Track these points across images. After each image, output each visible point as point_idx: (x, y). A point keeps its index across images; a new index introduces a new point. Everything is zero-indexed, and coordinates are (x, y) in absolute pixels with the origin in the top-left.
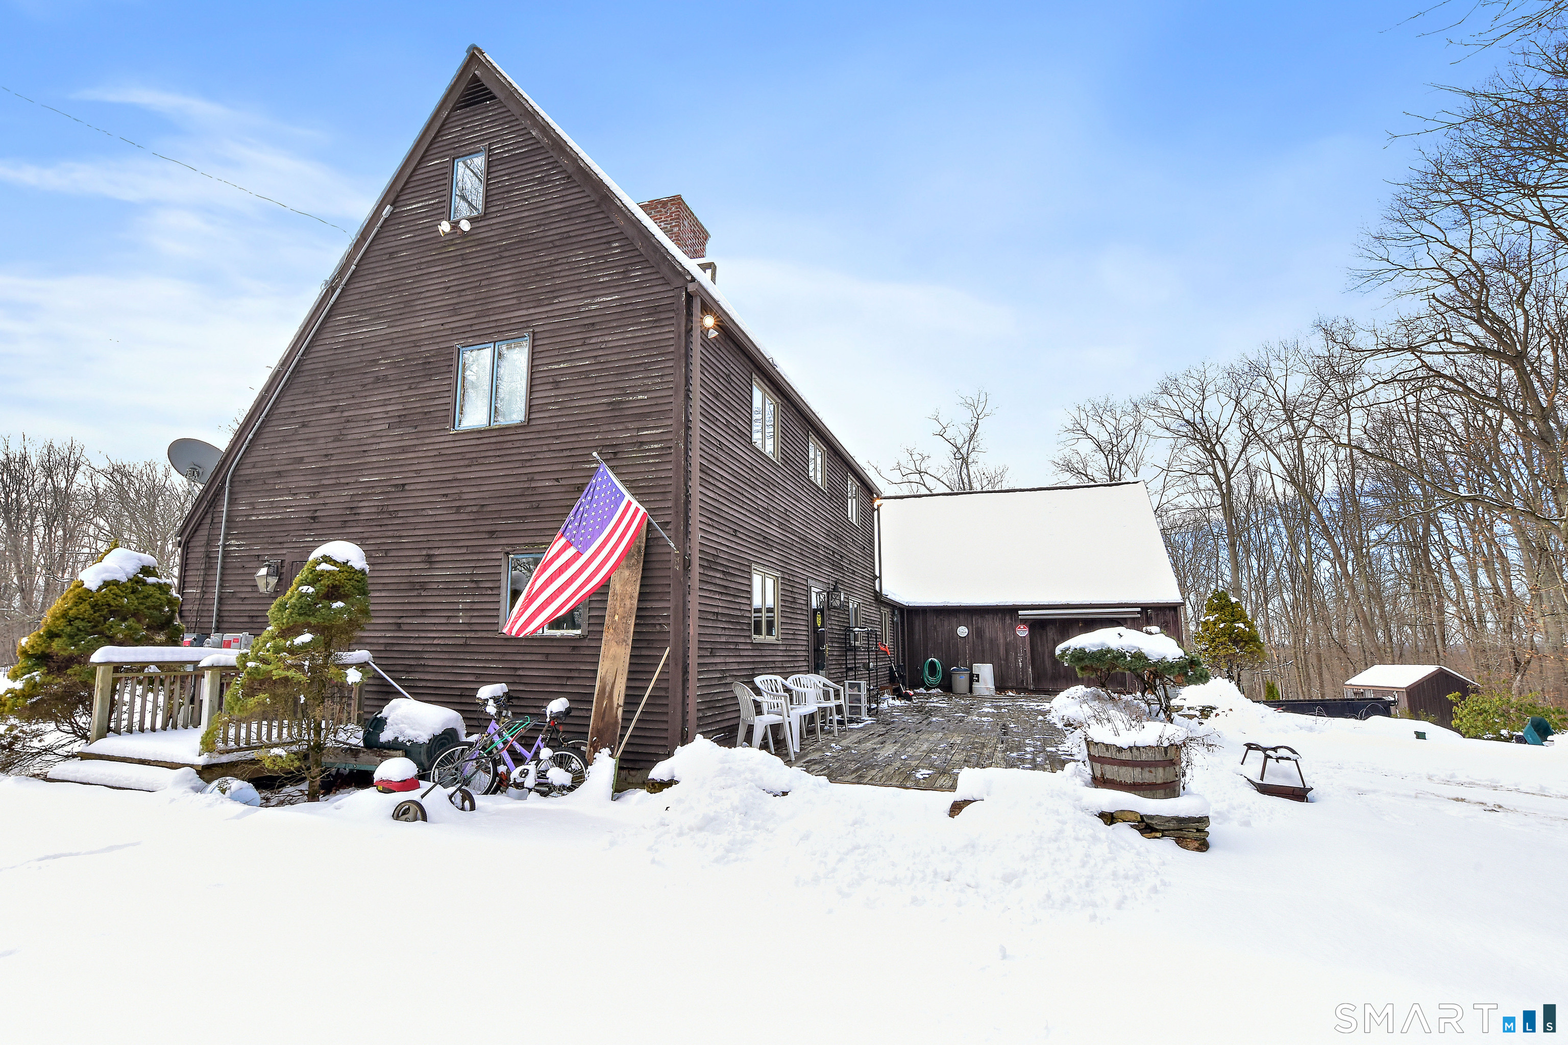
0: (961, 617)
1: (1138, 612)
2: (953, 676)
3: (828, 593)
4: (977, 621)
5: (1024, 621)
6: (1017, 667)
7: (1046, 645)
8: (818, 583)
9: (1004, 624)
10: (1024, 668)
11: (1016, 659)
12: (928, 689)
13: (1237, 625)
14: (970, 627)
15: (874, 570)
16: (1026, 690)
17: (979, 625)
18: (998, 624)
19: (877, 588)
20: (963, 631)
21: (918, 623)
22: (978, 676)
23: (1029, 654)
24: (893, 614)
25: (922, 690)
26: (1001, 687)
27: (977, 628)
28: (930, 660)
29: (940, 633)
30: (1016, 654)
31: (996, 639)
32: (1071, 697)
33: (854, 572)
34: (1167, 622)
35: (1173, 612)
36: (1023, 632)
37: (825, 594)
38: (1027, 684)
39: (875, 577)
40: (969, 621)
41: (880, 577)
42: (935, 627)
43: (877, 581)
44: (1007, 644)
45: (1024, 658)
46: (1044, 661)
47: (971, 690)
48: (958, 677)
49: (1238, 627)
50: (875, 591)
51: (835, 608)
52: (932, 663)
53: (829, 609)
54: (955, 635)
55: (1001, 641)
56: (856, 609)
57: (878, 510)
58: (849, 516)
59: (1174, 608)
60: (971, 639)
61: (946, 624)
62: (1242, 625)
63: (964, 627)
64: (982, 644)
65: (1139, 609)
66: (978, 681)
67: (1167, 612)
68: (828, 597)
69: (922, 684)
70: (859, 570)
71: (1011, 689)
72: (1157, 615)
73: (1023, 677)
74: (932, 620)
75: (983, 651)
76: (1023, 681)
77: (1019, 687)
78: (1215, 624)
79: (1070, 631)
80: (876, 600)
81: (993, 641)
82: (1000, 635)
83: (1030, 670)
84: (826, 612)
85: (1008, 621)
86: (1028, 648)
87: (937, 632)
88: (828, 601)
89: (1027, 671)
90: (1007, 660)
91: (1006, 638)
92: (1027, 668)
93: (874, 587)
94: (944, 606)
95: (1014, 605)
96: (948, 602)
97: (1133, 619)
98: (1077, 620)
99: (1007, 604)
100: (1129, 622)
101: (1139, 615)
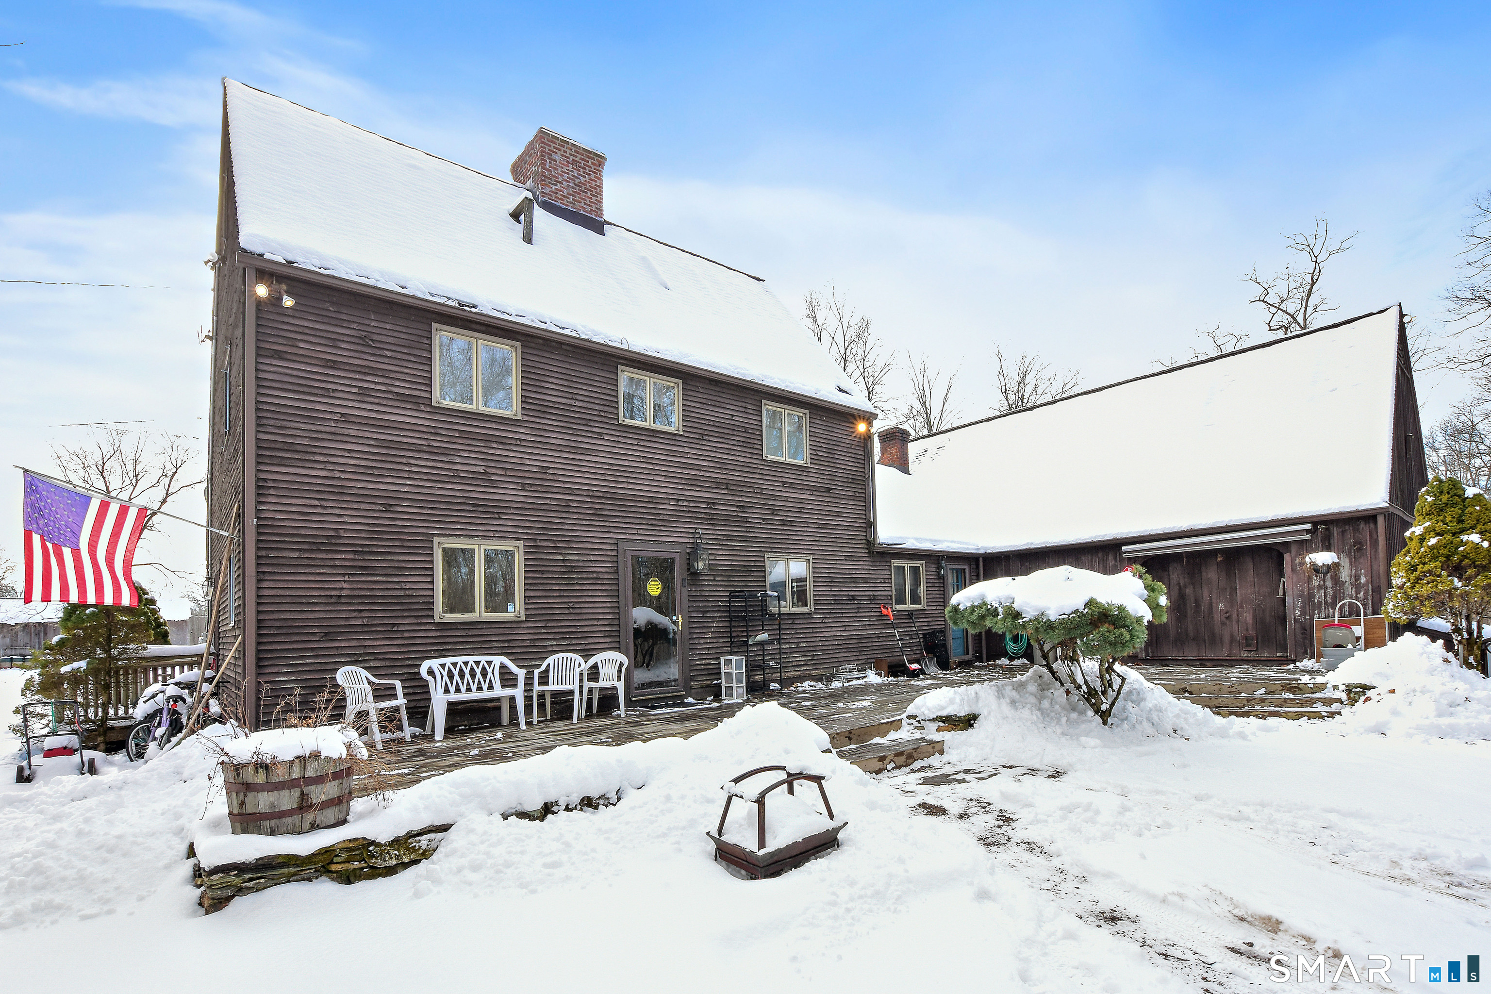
1: (1308, 531)
5: (1136, 561)
12: (1011, 659)
16: (1135, 659)
25: (1004, 661)
34: (1360, 543)
59: (1371, 518)
65: (1308, 526)
67: (1362, 526)
69: (1005, 654)
72: (1343, 533)
74: (1015, 568)
79: (1203, 569)
80: (870, 552)
84: (681, 577)
85: (1113, 564)
93: (866, 536)
94: (1026, 550)
95: (1115, 539)
96: (1032, 544)
97: (1302, 542)
98: (1214, 552)
99: (1106, 538)
100: (1294, 549)
101: (1308, 536)
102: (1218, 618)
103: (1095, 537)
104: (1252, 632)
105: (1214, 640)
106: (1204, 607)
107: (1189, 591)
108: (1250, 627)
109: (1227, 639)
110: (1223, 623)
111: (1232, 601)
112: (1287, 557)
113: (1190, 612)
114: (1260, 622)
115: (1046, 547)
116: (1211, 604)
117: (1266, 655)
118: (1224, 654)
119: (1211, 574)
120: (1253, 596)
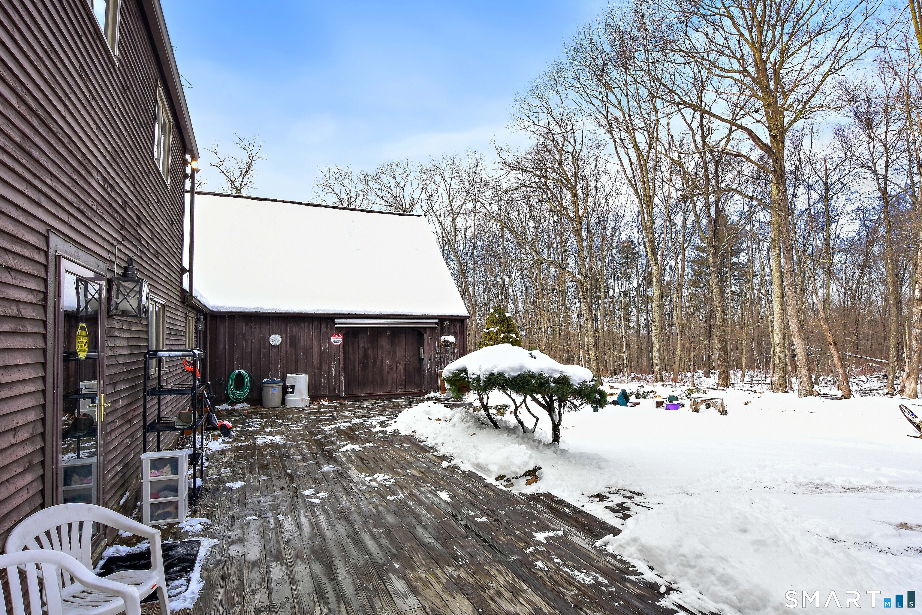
0: (275, 325)
1: (436, 323)
2: (265, 389)
3: (110, 282)
4: (291, 328)
5: (339, 330)
6: (330, 375)
7: (357, 353)
8: (83, 256)
9: (319, 333)
10: (337, 376)
11: (330, 367)
12: (232, 404)
13: (511, 335)
14: (284, 335)
15: (181, 259)
16: (337, 397)
17: (294, 333)
18: (313, 332)
19: (186, 286)
20: (276, 339)
21: (223, 330)
22: (293, 387)
23: (342, 363)
24: (198, 321)
25: (225, 405)
26: (314, 396)
27: (291, 337)
28: (237, 371)
29: (249, 342)
30: (330, 363)
31: (311, 347)
32: (434, 419)
33: (157, 255)
35: (460, 324)
36: (337, 340)
37: (103, 283)
38: (339, 391)
39: (183, 271)
40: (283, 329)
41: (191, 271)
42: (244, 336)
43: (186, 277)
44: (321, 352)
45: (338, 366)
46: (354, 368)
47: (283, 402)
48: (271, 390)
49: (512, 337)
50: (183, 290)
51: (125, 313)
52: (239, 374)
53: (110, 316)
54: (267, 344)
55: (316, 349)
56: (157, 314)
57: (192, 177)
58: (155, 155)
59: (461, 320)
60: (284, 348)
61: (257, 331)
62: (514, 335)
63: (277, 336)
64: (296, 353)
65: (437, 321)
66: (293, 392)
68: (109, 291)
69: (226, 399)
70: (164, 252)
71: (324, 397)
73: (336, 384)
74: (240, 327)
75: (297, 360)
76: (335, 389)
77: (331, 395)
78: (497, 335)
79: (379, 339)
80: (183, 302)
81: (307, 350)
82: (316, 344)
83: (343, 377)
84: (103, 323)
85: (324, 330)
86: (341, 357)
87: (246, 341)
88: (109, 299)
89: (340, 379)
90: (320, 369)
91: (320, 346)
92: (340, 375)
93: (181, 283)
94: (256, 313)
95: (331, 314)
96: (262, 308)
97: (432, 329)
98: (386, 329)
99: (325, 312)
100: (428, 331)
101: (437, 326)
102: (385, 369)
103: (317, 310)
104: (403, 378)
105: (383, 383)
106: (379, 362)
107: (370, 352)
108: (402, 374)
109: (390, 382)
110: (388, 372)
111: (394, 359)
112: (425, 335)
113: (370, 365)
114: (407, 372)
115: (275, 313)
116: (382, 360)
117: (409, 390)
118: (388, 391)
119: (383, 342)
120: (404, 357)
